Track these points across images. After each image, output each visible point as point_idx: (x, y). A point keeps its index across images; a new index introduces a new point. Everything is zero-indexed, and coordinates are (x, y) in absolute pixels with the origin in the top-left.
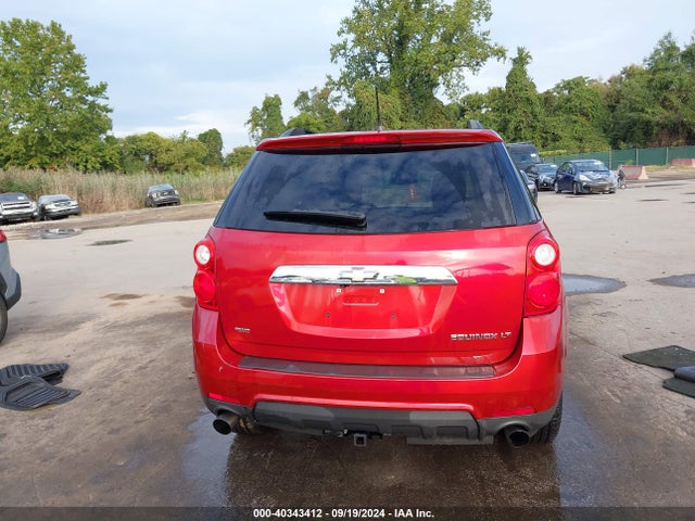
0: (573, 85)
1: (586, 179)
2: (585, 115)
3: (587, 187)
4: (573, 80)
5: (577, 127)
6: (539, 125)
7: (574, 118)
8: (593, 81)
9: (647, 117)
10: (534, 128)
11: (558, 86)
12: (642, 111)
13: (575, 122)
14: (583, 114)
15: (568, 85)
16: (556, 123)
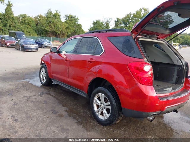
0: (23, 16)
1: (45, 44)
2: (30, 26)
3: (46, 46)
4: (23, 15)
5: (28, 29)
6: (17, 26)
7: (27, 26)
8: (29, 16)
9: (46, 29)
10: (15, 27)
11: (19, 16)
12: (45, 27)
13: (27, 27)
14: (29, 25)
15: (22, 16)
16: (22, 26)
